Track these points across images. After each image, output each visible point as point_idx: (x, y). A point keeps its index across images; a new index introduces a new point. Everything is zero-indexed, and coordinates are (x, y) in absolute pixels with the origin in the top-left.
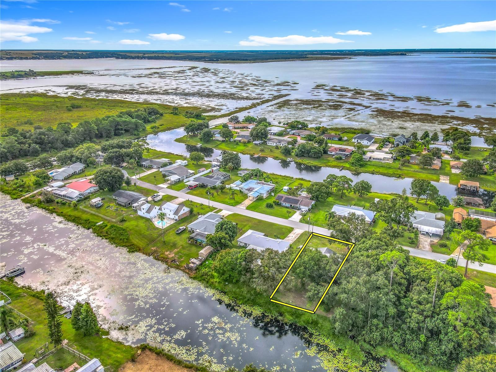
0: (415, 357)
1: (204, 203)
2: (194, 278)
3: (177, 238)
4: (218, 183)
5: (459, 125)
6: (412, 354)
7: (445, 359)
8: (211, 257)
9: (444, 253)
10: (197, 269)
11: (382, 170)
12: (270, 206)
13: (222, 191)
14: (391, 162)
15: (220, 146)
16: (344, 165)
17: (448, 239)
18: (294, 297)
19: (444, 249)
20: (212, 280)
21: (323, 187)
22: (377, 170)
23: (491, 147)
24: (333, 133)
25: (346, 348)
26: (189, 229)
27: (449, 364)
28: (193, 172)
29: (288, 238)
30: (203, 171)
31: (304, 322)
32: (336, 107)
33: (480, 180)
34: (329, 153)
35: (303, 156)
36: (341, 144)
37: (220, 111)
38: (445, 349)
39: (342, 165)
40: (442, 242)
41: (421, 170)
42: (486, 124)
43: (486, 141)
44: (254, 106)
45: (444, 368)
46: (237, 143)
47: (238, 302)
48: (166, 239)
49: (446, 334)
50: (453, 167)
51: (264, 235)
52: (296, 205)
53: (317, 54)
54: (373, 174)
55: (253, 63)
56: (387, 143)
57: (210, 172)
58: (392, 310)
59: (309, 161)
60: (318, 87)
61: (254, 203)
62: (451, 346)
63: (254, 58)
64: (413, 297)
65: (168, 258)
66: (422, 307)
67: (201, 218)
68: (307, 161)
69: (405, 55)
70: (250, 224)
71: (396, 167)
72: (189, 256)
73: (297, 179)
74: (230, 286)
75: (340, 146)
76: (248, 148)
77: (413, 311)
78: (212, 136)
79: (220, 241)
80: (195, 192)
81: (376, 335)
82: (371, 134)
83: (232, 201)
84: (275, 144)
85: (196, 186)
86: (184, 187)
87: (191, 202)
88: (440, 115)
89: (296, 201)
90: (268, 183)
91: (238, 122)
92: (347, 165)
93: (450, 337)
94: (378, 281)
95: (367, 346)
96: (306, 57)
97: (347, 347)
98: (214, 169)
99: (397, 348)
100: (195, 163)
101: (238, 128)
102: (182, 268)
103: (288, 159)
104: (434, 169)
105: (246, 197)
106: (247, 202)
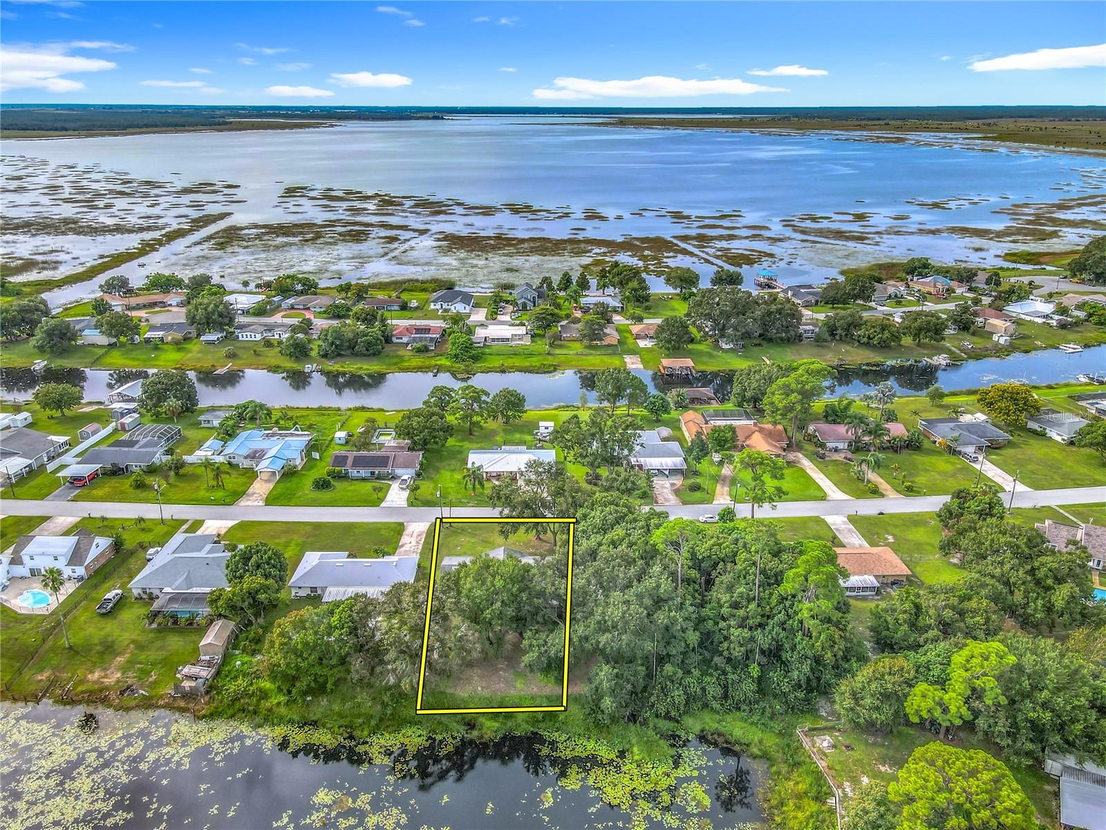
0: (751, 710)
1: (146, 516)
2: (212, 716)
3: (110, 628)
4: (157, 455)
5: (604, 254)
6: (744, 707)
7: (801, 695)
8: (235, 647)
9: (701, 502)
10: (211, 688)
11: (517, 362)
12: (322, 485)
13: (177, 474)
14: (527, 341)
15: (108, 360)
16: (438, 363)
17: (696, 473)
18: (482, 677)
19: (698, 495)
20: (266, 704)
21: (434, 418)
22: (509, 362)
23: (678, 291)
24: (381, 295)
25: (632, 745)
26: (135, 592)
27: (807, 701)
28: (66, 438)
29: (402, 549)
30: (95, 433)
31: (527, 722)
32: (357, 235)
33: (689, 354)
34: (394, 340)
35: (339, 355)
36: (410, 318)
37: (55, 268)
38: (798, 676)
39: (433, 362)
40: (690, 481)
41: (587, 351)
42: (646, 248)
43: (668, 281)
44: (147, 248)
45: (802, 712)
46: (155, 346)
47: (357, 733)
48: (73, 637)
49: (793, 648)
50: (638, 337)
51: (349, 556)
52: (384, 470)
53: (250, 116)
54: (503, 371)
55: (87, 136)
56: (502, 304)
57: (115, 430)
58: (693, 637)
59: (359, 366)
60: (291, 192)
61: (281, 485)
62: (806, 668)
63: (86, 123)
64: (719, 600)
65: (107, 688)
66: (741, 612)
67: (161, 557)
68: (352, 366)
69: (442, 118)
70: (297, 538)
71: (541, 350)
72: (170, 664)
73: (350, 409)
74: (324, 701)
75: (412, 322)
76: (190, 355)
77: (729, 626)
78: (74, 336)
79: (254, 599)
80: (98, 492)
81: (678, 695)
82: (457, 289)
83: (220, 494)
84: (259, 337)
85: (94, 476)
86: (56, 483)
87: (104, 519)
88: (566, 238)
89: (383, 461)
90: (291, 431)
91: (130, 292)
92: (444, 362)
93: (802, 652)
94: (658, 586)
95: (665, 725)
96: (226, 123)
97: (634, 741)
98: (127, 420)
99: (719, 706)
100: (57, 414)
101: (138, 307)
102: (161, 702)
103: (308, 368)
104: (609, 346)
105: (251, 475)
106: (261, 488)
